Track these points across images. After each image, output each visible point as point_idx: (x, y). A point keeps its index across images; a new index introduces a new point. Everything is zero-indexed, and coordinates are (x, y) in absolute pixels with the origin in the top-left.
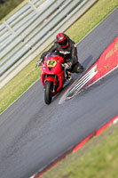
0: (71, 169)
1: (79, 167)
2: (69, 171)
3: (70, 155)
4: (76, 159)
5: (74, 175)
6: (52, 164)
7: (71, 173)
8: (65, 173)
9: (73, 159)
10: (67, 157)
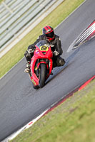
0: (78, 105)
1: (83, 102)
2: (76, 106)
3: (76, 93)
4: (81, 96)
5: (80, 109)
6: (62, 101)
7: (77, 107)
8: (72, 108)
9: (78, 96)
10: (74, 94)
